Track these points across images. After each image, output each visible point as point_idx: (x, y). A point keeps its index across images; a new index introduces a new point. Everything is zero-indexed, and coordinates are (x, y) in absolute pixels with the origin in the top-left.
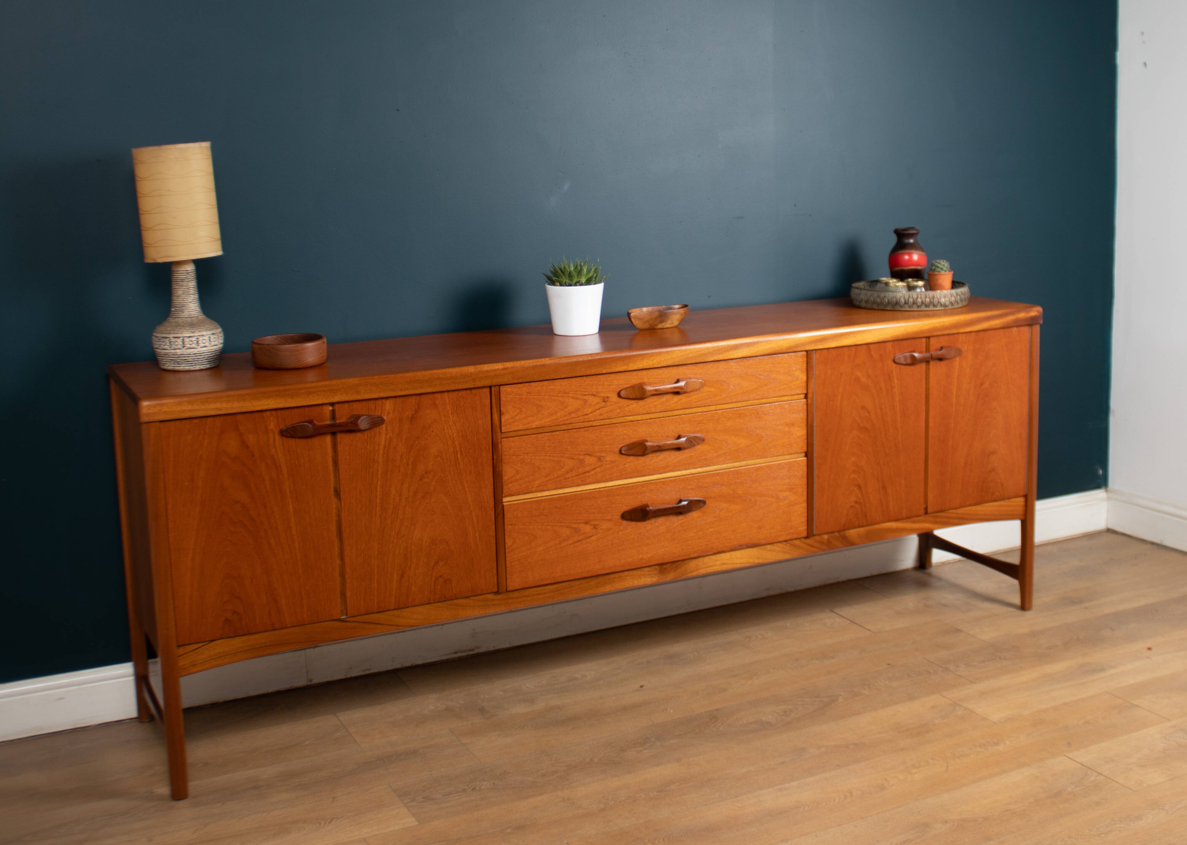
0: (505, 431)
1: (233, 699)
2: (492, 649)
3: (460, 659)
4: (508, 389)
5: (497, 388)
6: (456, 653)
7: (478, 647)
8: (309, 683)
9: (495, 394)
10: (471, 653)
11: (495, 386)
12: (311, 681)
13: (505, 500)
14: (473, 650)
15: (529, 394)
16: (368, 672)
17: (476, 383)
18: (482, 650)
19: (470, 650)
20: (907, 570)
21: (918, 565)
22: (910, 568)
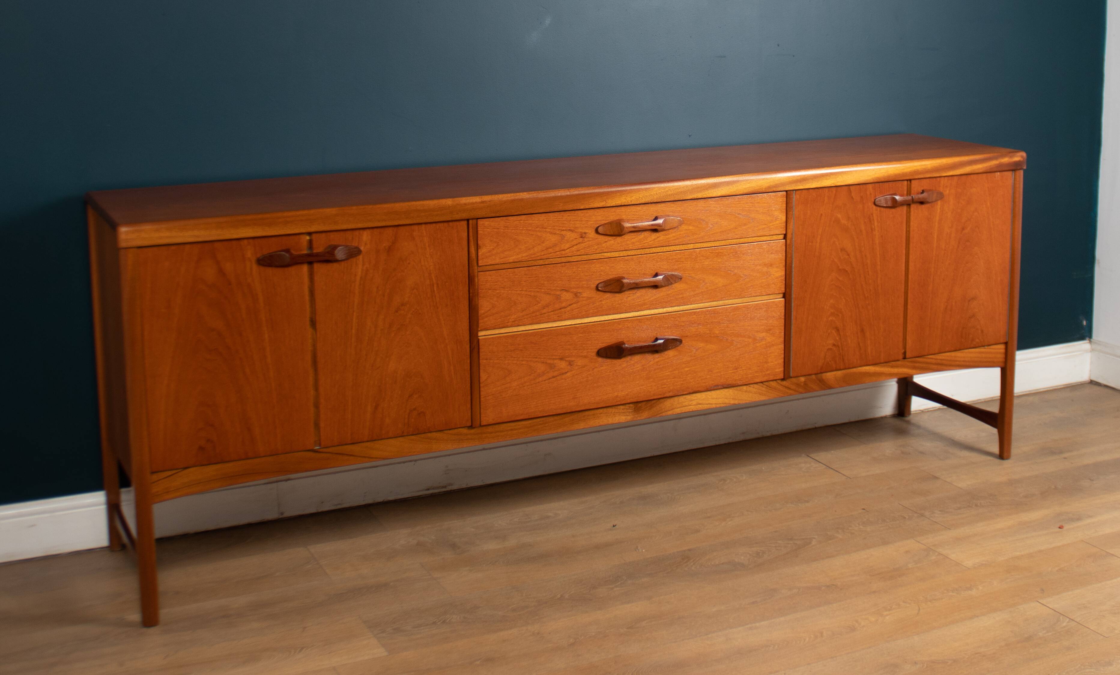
0: (481, 265)
2: (464, 486)
3: (433, 496)
4: (485, 222)
5: (475, 221)
6: (428, 489)
7: (451, 485)
8: (281, 517)
9: (472, 228)
10: (444, 490)
11: (472, 219)
12: (282, 514)
13: (481, 334)
14: (445, 487)
15: (507, 228)
16: (339, 507)
17: (454, 216)
18: (455, 487)
19: (443, 487)
20: (885, 417)
21: (896, 413)
22: (888, 416)
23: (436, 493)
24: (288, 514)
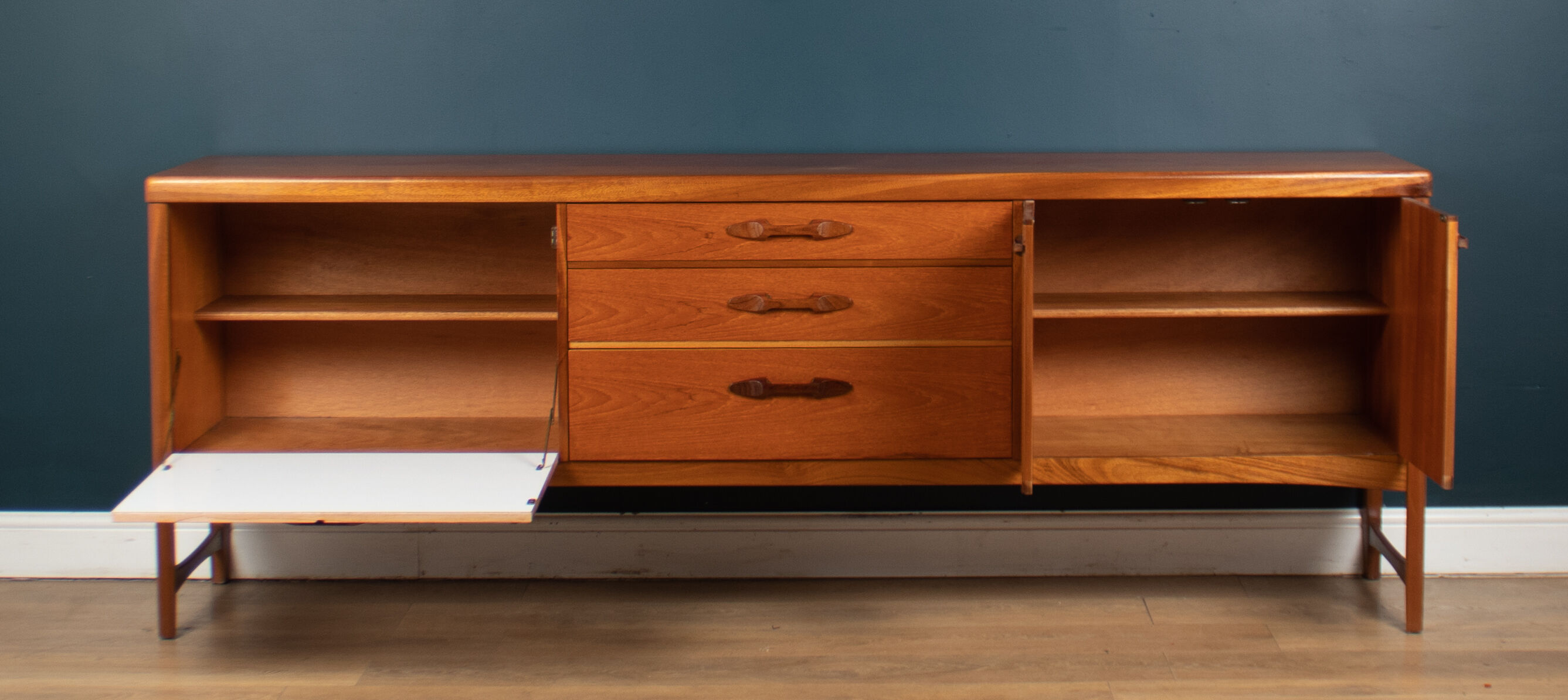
0: (573, 260)
1: (326, 578)
2: (665, 576)
3: (621, 581)
4: (578, 209)
5: (563, 206)
7: (646, 571)
9: (561, 213)
10: (637, 576)
11: (561, 203)
12: (423, 573)
13: (573, 345)
15: (605, 218)
16: (496, 576)
17: (535, 197)
18: (652, 575)
19: (635, 572)
20: (1340, 577)
21: (1360, 572)
22: (1346, 575)
23: (626, 579)
24: (431, 573)
